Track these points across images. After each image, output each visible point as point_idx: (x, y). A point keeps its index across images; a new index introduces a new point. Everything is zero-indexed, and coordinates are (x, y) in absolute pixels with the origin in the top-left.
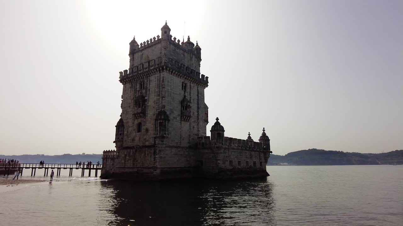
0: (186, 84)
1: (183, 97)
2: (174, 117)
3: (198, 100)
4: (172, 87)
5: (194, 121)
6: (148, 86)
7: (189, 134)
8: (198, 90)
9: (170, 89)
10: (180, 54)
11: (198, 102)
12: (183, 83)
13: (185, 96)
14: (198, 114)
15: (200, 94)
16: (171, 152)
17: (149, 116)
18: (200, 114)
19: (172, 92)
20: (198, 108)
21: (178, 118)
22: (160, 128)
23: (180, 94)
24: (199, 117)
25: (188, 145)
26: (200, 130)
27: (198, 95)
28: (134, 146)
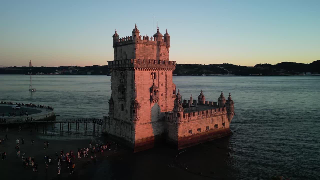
0: (155, 73)
1: (152, 85)
2: (144, 103)
3: (166, 82)
4: (142, 80)
5: (163, 100)
6: (126, 78)
7: (158, 111)
8: (166, 74)
9: (140, 82)
10: (150, 48)
11: (166, 85)
12: (152, 73)
13: (154, 84)
14: (166, 94)
15: (168, 77)
16: (143, 128)
17: (127, 101)
18: (167, 93)
19: (143, 84)
20: (166, 89)
21: (148, 103)
22: (133, 114)
23: (149, 83)
24: (167, 96)
25: (157, 120)
26: (168, 105)
27: (166, 79)
28: (120, 120)
